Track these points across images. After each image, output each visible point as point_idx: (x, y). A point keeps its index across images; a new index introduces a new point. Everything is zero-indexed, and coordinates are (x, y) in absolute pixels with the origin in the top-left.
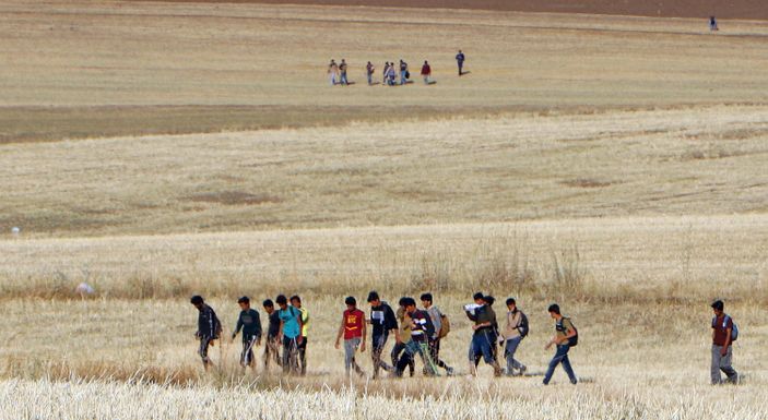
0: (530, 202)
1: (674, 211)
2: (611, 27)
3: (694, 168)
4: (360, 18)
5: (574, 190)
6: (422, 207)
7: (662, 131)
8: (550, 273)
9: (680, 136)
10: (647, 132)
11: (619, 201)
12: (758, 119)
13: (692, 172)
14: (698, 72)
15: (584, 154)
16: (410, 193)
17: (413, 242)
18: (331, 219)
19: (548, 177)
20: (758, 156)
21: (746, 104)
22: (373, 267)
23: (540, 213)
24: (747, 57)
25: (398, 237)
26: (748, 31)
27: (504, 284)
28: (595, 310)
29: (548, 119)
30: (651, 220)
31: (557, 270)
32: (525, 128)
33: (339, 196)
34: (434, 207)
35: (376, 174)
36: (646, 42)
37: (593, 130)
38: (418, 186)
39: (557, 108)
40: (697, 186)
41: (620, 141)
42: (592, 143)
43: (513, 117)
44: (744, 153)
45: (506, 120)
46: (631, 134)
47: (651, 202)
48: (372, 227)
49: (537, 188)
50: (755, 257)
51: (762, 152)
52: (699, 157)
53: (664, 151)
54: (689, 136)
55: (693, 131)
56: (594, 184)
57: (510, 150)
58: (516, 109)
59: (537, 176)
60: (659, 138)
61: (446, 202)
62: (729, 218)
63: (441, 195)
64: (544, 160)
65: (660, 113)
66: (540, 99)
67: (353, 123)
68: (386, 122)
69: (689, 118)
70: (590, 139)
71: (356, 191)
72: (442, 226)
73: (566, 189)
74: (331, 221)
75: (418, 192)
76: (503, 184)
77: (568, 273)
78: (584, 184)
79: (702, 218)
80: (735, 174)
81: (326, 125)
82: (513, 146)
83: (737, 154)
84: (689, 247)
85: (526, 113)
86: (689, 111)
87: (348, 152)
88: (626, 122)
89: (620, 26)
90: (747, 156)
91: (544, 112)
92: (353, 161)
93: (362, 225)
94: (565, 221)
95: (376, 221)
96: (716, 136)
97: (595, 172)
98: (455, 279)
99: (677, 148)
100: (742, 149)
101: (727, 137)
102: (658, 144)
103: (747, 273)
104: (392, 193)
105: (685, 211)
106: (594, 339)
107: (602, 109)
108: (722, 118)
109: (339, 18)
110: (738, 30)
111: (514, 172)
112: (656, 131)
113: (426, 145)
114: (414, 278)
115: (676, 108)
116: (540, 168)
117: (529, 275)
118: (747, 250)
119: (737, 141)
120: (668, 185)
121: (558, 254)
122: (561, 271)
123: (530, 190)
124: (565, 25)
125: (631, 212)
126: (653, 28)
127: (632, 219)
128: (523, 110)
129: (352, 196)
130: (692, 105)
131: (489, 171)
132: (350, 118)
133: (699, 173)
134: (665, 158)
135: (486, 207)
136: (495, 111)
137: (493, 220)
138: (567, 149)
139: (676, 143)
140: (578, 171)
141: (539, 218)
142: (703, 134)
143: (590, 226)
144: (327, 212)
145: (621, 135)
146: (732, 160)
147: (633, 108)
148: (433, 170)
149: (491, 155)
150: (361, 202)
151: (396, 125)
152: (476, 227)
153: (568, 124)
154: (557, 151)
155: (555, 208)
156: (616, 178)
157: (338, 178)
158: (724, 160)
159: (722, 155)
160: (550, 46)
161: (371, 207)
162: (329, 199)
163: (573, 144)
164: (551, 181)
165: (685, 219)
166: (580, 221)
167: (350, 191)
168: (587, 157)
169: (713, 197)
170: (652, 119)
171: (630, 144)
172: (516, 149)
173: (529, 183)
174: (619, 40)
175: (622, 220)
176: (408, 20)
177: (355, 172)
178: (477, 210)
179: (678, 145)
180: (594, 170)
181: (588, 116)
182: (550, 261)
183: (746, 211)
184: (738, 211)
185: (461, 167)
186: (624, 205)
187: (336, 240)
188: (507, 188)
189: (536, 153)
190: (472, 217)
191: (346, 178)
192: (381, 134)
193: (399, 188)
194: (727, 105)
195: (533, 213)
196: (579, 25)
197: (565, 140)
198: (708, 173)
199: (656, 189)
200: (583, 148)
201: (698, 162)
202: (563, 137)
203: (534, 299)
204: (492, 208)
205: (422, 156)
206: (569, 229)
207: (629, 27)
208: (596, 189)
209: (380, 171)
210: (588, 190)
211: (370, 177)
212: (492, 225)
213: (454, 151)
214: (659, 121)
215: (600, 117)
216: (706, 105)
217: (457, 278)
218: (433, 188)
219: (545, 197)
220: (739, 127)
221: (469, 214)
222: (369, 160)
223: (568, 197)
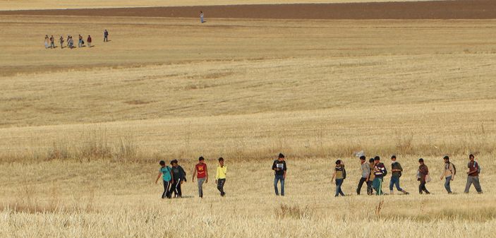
0: (109, 113)
1: (183, 115)
2: (148, 23)
3: (192, 93)
4: (20, 21)
5: (131, 106)
6: (55, 116)
7: (175, 75)
8: (119, 148)
9: (185, 78)
10: (167, 76)
11: (155, 111)
12: (224, 68)
13: (191, 95)
14: (193, 45)
15: (136, 88)
16: (48, 109)
17: (49, 134)
18: (8, 123)
19: (118, 100)
20: (224, 86)
21: (218, 60)
22: (29, 148)
23: (115, 118)
24: (217, 37)
25: (41, 131)
26: (217, 23)
27: (96, 154)
28: (142, 166)
29: (118, 70)
30: (170, 120)
31: (122, 146)
32: (106, 75)
33: (11, 112)
34: (60, 116)
35: (30, 100)
36: (167, 30)
37: (141, 75)
38: (52, 106)
39: (122, 65)
40: (193, 102)
41: (154, 81)
42: (139, 82)
43: (100, 70)
44: (217, 85)
45: (96, 71)
46: (159, 77)
47: (170, 111)
48: (28, 127)
49: (112, 105)
50: (222, 137)
51: (226, 84)
52: (195, 88)
53: (176, 85)
54: (189, 77)
55: (191, 75)
56: (142, 103)
57: (98, 86)
58: (101, 66)
59: (112, 99)
60: (174, 79)
61: (66, 113)
62: (208, 118)
63: (64, 110)
64: (116, 91)
65: (174, 66)
66: (113, 60)
67: (18, 75)
68: (35, 74)
69: (188, 68)
70: (139, 80)
71: (20, 109)
72: (63, 126)
73: (127, 105)
74: (7, 124)
75: (52, 109)
76: (96, 104)
77: (128, 148)
78: (136, 103)
79: (195, 119)
80: (213, 96)
81: (4, 76)
82: (100, 84)
83: (213, 86)
84: (189, 133)
85: (106, 68)
86: (188, 65)
87: (16, 89)
88: (157, 71)
89: (153, 23)
90: (218, 87)
91: (115, 67)
92: (18, 94)
93: (23, 126)
94: (126, 122)
95: (31, 124)
96: (203, 77)
97: (141, 97)
98: (71, 152)
99: (182, 84)
100: (216, 83)
101: (208, 77)
102: (173, 82)
103: (219, 146)
104: (38, 109)
105: (187, 116)
106: (142, 181)
107: (144, 65)
108: (205, 68)
109: (10, 21)
110: (212, 23)
111: (101, 98)
112: (172, 75)
113: (56, 85)
114: (49, 153)
115: (182, 63)
116: (114, 95)
117: (108, 150)
118: (218, 134)
119: (213, 79)
120: (179, 103)
121: (123, 138)
122: (124, 147)
123: (109, 106)
124: (125, 23)
125: (160, 117)
126: (169, 23)
127: (160, 120)
128: (104, 66)
129: (18, 112)
130: (190, 62)
131: (88, 97)
132: (16, 72)
133: (194, 96)
134: (177, 89)
135: (87, 115)
136: (90, 67)
137: (91, 122)
138: (128, 85)
139: (182, 81)
140: (133, 96)
141: (114, 120)
142: (196, 76)
143: (139, 124)
144: (5, 120)
145: (154, 77)
146: (211, 89)
147: (160, 64)
148: (59, 97)
149: (88, 89)
150: (23, 114)
151: (40, 75)
152: (80, 126)
153: (128, 72)
154: (122, 86)
155: (122, 115)
156: (152, 99)
157: (11, 103)
158: (207, 89)
159: (206, 87)
160: (118, 33)
161: (28, 117)
162: (6, 113)
163: (130, 83)
164: (120, 102)
165: (187, 119)
166: (133, 122)
167: (17, 109)
168: (138, 89)
169: (202, 108)
170: (170, 69)
171: (159, 82)
172: (102, 86)
173: (108, 103)
174: (152, 29)
175: (155, 121)
176: (45, 21)
177: (19, 99)
178: (82, 117)
179: (184, 82)
180: (141, 95)
181: (137, 68)
182: (118, 142)
183: (219, 114)
184: (215, 115)
185: (74, 96)
186: (156, 113)
187: (9, 134)
188: (98, 105)
189: (112, 87)
190: (80, 121)
191: (15, 103)
192: (32, 79)
193: (41, 107)
194: (207, 61)
195: (111, 118)
196: (132, 23)
197: (126, 81)
198: (198, 96)
199: (173, 105)
200: (135, 85)
201: (194, 90)
202: (125, 79)
203: (111, 161)
204: (90, 116)
205: (54, 91)
206: (128, 126)
207: (158, 23)
208: (142, 105)
209: (32, 98)
210: (139, 105)
211: (27, 102)
212: (90, 124)
213: (69, 87)
214: (173, 70)
215: (144, 68)
216: (197, 61)
217: (71, 151)
218: (59, 107)
219: (117, 110)
220: (213, 72)
221: (78, 120)
222: (27, 93)
223: (128, 110)
